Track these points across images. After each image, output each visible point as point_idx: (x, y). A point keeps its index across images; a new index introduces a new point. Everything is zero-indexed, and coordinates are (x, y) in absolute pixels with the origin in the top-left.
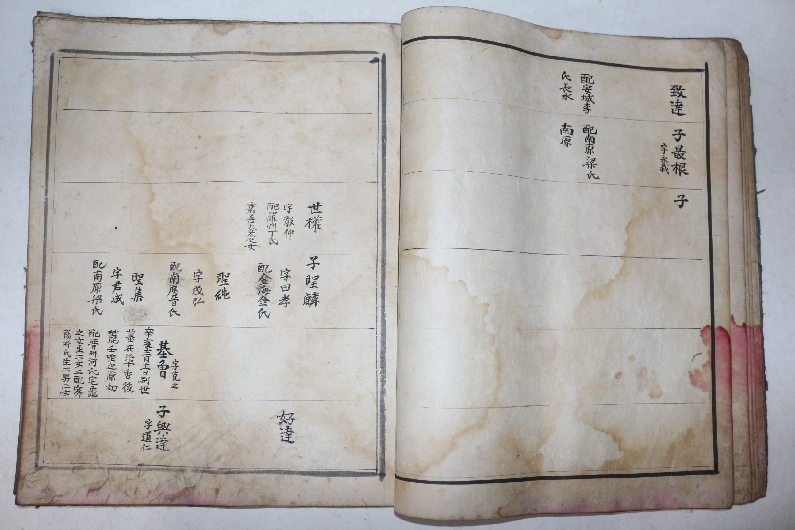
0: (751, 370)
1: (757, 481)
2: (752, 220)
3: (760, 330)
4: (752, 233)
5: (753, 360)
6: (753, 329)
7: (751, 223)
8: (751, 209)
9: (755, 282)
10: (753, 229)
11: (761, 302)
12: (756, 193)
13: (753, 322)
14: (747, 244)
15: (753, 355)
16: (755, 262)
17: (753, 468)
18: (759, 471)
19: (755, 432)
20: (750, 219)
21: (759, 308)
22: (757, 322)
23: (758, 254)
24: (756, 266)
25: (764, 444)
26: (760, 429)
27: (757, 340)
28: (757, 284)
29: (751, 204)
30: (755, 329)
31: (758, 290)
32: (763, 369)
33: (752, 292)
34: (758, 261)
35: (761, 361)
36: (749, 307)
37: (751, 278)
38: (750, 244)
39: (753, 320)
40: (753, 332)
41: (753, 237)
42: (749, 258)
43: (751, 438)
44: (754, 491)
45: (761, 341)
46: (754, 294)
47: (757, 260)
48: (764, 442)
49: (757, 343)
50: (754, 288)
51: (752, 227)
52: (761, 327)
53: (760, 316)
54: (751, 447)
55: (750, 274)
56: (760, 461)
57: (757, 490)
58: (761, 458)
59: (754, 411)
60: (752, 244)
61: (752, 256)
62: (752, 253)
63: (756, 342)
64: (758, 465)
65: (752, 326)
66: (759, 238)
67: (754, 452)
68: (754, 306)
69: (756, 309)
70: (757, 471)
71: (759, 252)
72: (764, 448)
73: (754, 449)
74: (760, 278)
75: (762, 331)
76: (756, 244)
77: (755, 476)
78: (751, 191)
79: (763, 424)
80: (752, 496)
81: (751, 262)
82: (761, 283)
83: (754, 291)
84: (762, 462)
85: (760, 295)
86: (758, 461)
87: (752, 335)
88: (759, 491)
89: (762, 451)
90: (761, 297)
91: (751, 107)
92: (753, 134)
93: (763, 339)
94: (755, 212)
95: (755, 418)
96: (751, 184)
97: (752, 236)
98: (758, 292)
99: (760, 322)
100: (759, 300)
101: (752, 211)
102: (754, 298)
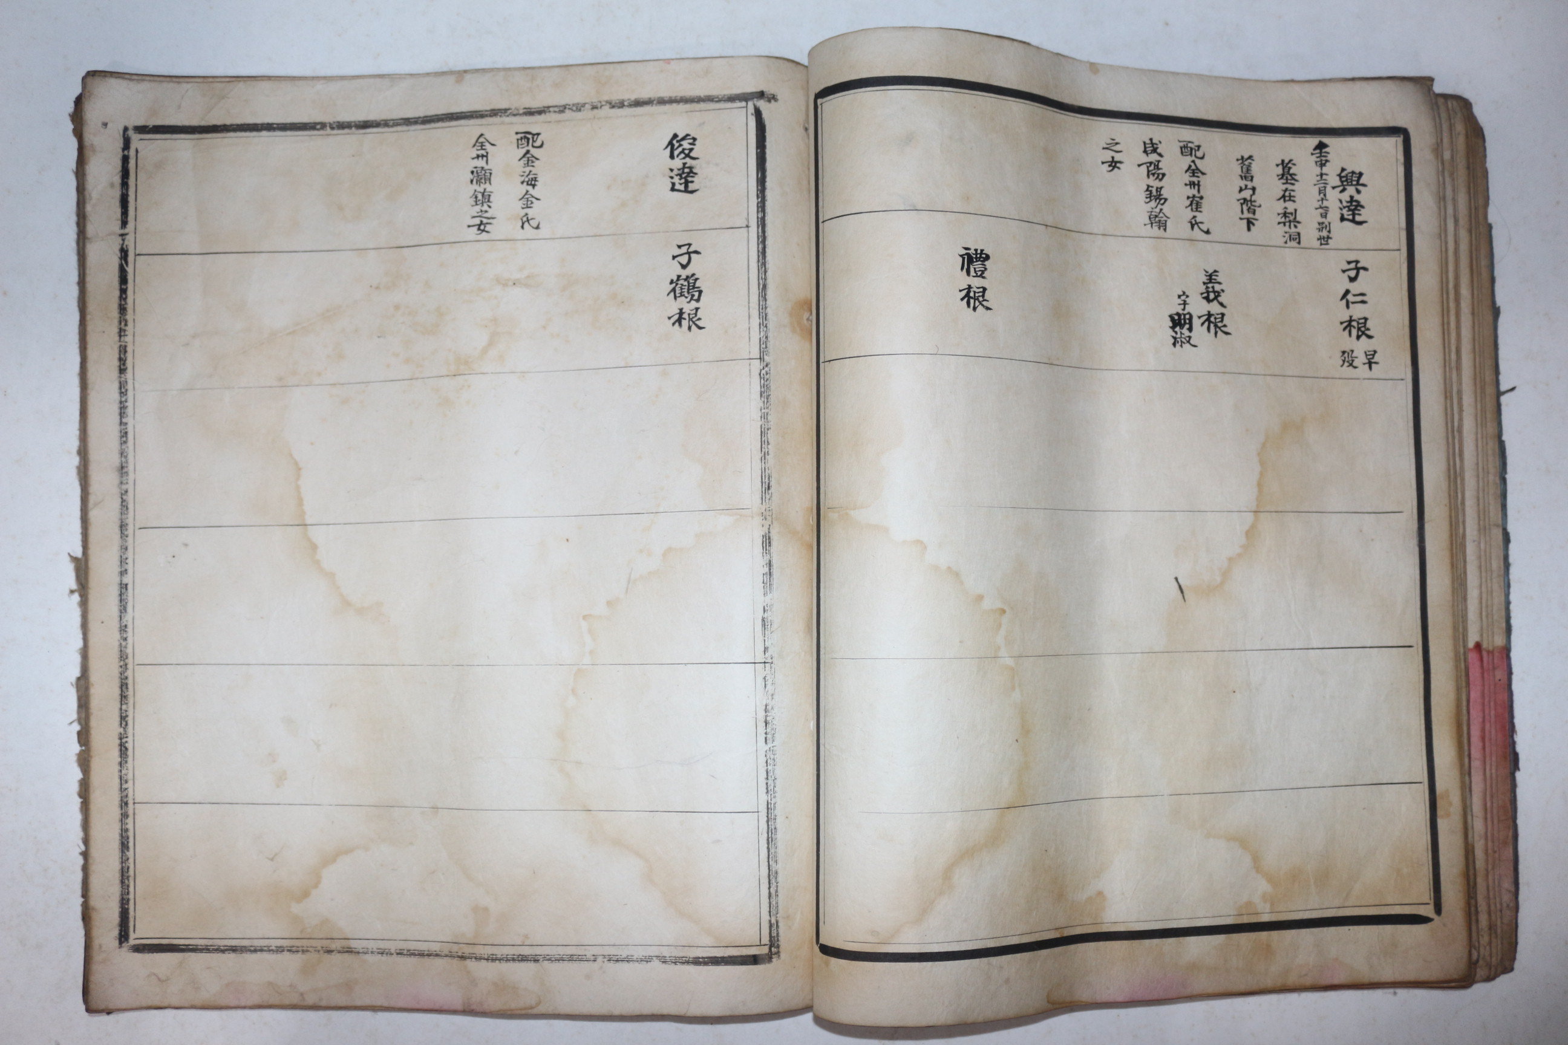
0: (1490, 732)
1: (1499, 942)
2: (1492, 445)
3: (1505, 656)
4: (1492, 470)
5: (1493, 713)
6: (1493, 656)
7: (1490, 452)
8: (1488, 424)
9: (1496, 564)
10: (1493, 464)
11: (1508, 603)
12: (1499, 394)
13: (1493, 641)
14: (1484, 491)
15: (1492, 704)
16: (1497, 526)
17: (1493, 918)
18: (1502, 923)
19: (1496, 849)
20: (1487, 443)
21: (1503, 613)
22: (1499, 641)
23: (1502, 510)
24: (1498, 534)
25: (1511, 872)
26: (1505, 843)
27: (1500, 674)
28: (1500, 568)
29: (1489, 416)
30: (1496, 654)
31: (1502, 579)
32: (1510, 729)
33: (1492, 583)
34: (1502, 523)
35: (1506, 715)
36: (1487, 611)
37: (1490, 557)
38: (1488, 493)
39: (1493, 637)
40: (1493, 659)
41: (1493, 478)
42: (1487, 519)
43: (1490, 859)
44: (1494, 959)
45: (1506, 677)
46: (1496, 587)
47: (1500, 522)
48: (1512, 869)
49: (1500, 680)
50: (1495, 575)
51: (1491, 459)
52: (1506, 650)
53: (1505, 629)
54: (1490, 878)
55: (1488, 550)
56: (1505, 905)
57: (1499, 958)
58: (1506, 898)
59: (1495, 811)
60: (1492, 492)
61: (1492, 514)
62: (1491, 508)
63: (1498, 677)
64: (1501, 911)
65: (1491, 648)
66: (1504, 481)
67: (1494, 888)
68: (1494, 611)
69: (1498, 615)
70: (1499, 923)
71: (1504, 507)
72: (1511, 879)
73: (1494, 882)
74: (1506, 557)
75: (1508, 658)
76: (1499, 492)
77: (1496, 932)
78: (1490, 390)
79: (1511, 834)
80: (1490, 969)
81: (1490, 525)
82: (1507, 565)
83: (1494, 581)
84: (1508, 906)
85: (1506, 589)
86: (1501, 904)
87: (1491, 667)
88: (1502, 960)
89: (1507, 884)
90: (1507, 592)
91: (1490, 227)
92: (1493, 280)
93: (1510, 673)
94: (1497, 431)
95: (1496, 822)
96: (1489, 376)
97: (1491, 477)
98: (1502, 584)
99: (1505, 641)
100: (1503, 598)
101: (1491, 429)
102: (1494, 594)
